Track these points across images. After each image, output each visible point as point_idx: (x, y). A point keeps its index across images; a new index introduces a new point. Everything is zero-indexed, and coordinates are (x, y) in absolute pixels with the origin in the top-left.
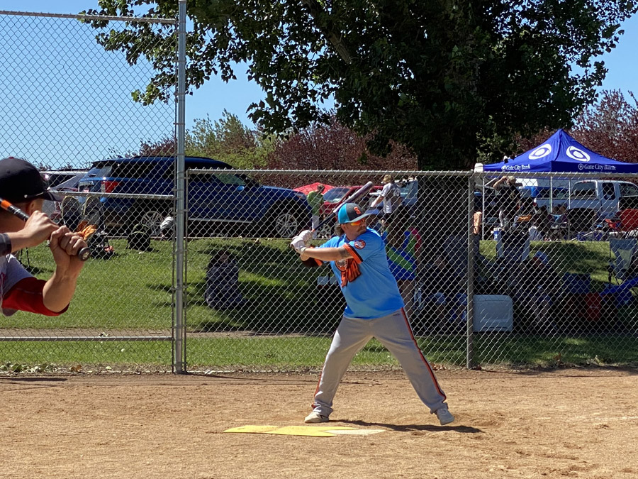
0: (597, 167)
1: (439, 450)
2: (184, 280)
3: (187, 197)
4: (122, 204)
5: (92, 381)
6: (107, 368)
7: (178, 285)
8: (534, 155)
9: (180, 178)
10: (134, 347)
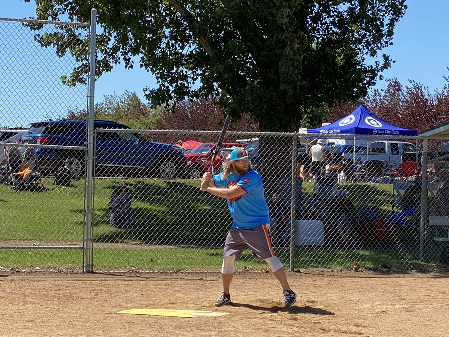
0: (386, 132)
1: (266, 327)
2: (92, 207)
3: (95, 148)
4: (49, 153)
5: (26, 277)
6: (37, 268)
7: (88, 210)
8: (343, 123)
9: (90, 135)
10: (57, 253)
